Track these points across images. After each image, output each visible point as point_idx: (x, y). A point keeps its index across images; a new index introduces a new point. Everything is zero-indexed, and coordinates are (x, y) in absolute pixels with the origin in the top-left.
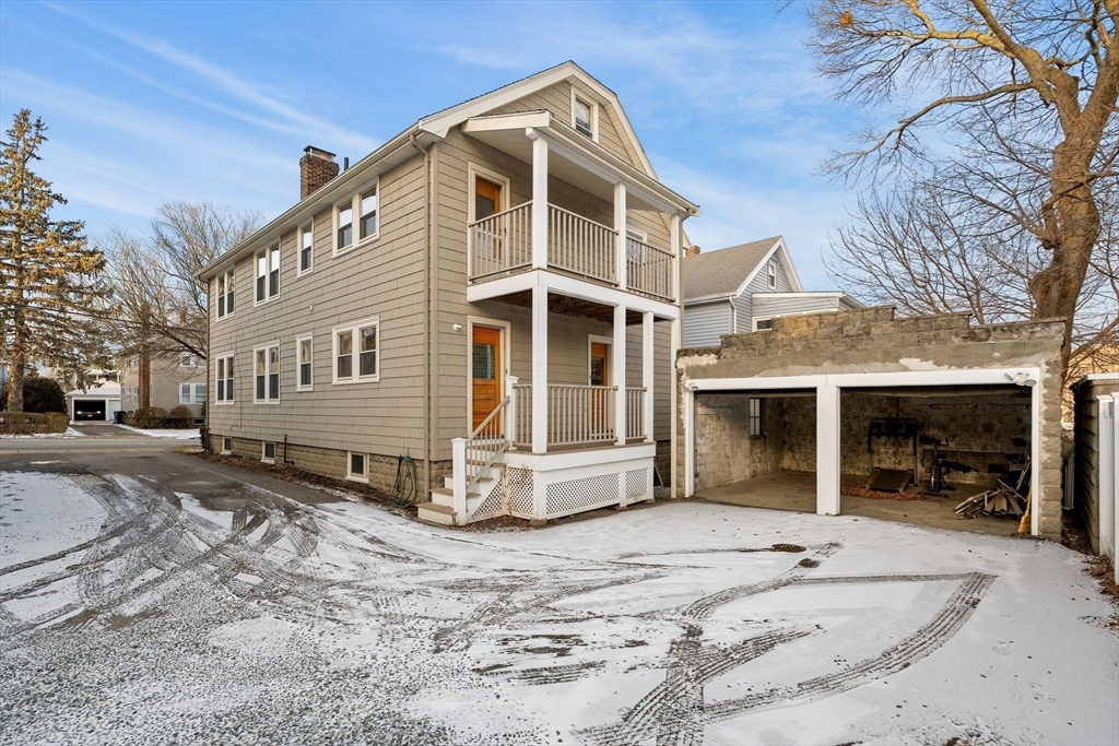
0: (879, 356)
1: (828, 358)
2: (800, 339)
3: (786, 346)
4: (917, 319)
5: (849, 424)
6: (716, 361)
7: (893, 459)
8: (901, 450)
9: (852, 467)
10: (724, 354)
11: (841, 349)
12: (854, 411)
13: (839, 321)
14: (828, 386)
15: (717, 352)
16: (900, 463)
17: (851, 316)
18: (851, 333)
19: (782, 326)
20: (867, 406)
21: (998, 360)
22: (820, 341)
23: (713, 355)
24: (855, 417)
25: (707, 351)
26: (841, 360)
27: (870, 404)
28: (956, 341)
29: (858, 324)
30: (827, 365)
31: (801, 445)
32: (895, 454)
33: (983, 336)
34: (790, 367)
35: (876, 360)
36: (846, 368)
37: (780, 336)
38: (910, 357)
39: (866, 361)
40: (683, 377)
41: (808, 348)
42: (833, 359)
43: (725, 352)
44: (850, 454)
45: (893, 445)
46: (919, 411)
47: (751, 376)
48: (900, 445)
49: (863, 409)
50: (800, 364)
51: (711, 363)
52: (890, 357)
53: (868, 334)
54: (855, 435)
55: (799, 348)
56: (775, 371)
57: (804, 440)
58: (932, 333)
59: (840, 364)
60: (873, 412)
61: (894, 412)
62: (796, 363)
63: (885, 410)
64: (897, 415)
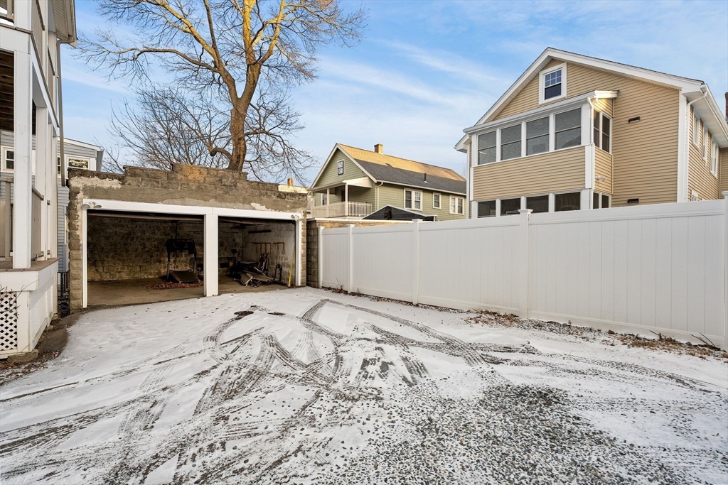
0: (241, 200)
1: (213, 197)
2: (194, 182)
3: (184, 184)
4: (258, 183)
5: (144, 243)
6: (120, 186)
7: (173, 265)
8: (178, 259)
9: (146, 273)
10: (129, 181)
11: (221, 192)
12: (147, 234)
13: (220, 175)
14: (212, 214)
15: (121, 179)
16: (177, 267)
17: (227, 173)
18: (227, 184)
19: (181, 169)
20: (157, 232)
21: (289, 209)
22: (208, 185)
23: (116, 181)
24: (148, 239)
25: (112, 176)
26: (221, 200)
27: (159, 230)
28: (274, 197)
29: (230, 179)
30: (212, 201)
31: (104, 260)
32: (175, 262)
33: (284, 197)
34: (187, 199)
35: (240, 202)
36: (224, 204)
37: (179, 176)
38: (256, 202)
39: (235, 202)
40: (80, 196)
41: (199, 188)
42: (216, 198)
43: (129, 179)
44: (145, 264)
45: (173, 256)
46: (188, 235)
47: (156, 202)
48: (177, 256)
49: (154, 233)
50: (194, 198)
51: (115, 187)
52: (246, 202)
53: (235, 186)
54: (148, 251)
55: (194, 188)
56: (175, 201)
57: (107, 257)
58: (265, 192)
59: (220, 202)
60: (161, 235)
61: (174, 235)
62: (192, 197)
63: (169, 234)
64: (176, 237)
